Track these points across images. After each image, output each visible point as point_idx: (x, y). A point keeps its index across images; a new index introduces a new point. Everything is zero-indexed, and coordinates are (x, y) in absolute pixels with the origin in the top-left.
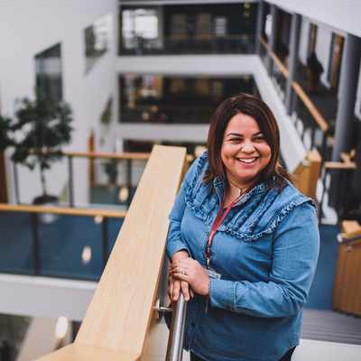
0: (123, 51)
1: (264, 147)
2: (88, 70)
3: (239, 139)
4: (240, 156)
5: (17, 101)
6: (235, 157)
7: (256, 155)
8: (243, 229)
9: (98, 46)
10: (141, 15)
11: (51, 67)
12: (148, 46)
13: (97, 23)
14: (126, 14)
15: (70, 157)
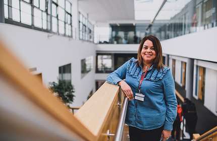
0: (97, 71)
1: (153, 51)
2: (82, 77)
3: (146, 48)
4: (146, 53)
5: (50, 83)
6: (145, 54)
7: (151, 54)
8: (152, 78)
9: (88, 68)
10: (105, 59)
11: (66, 77)
12: (108, 70)
13: (87, 59)
14: (99, 57)
15: (73, 109)
